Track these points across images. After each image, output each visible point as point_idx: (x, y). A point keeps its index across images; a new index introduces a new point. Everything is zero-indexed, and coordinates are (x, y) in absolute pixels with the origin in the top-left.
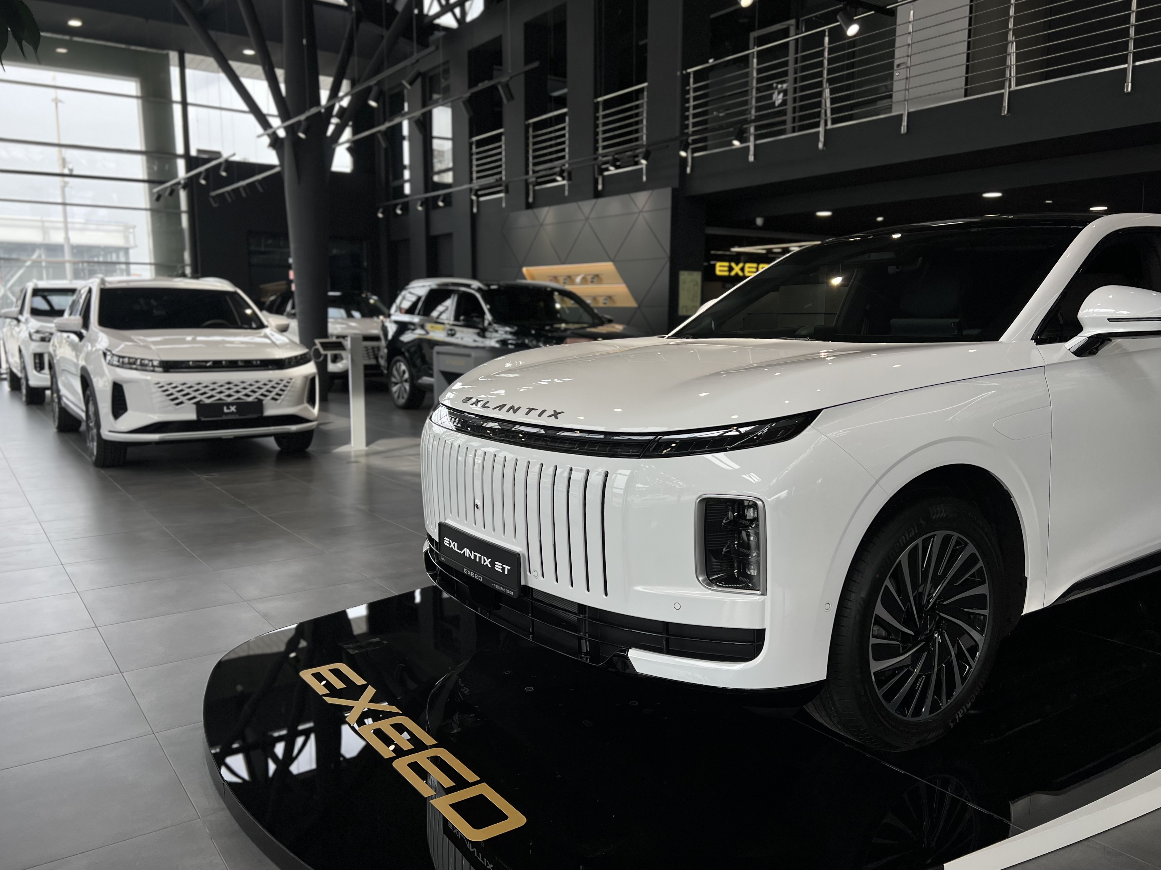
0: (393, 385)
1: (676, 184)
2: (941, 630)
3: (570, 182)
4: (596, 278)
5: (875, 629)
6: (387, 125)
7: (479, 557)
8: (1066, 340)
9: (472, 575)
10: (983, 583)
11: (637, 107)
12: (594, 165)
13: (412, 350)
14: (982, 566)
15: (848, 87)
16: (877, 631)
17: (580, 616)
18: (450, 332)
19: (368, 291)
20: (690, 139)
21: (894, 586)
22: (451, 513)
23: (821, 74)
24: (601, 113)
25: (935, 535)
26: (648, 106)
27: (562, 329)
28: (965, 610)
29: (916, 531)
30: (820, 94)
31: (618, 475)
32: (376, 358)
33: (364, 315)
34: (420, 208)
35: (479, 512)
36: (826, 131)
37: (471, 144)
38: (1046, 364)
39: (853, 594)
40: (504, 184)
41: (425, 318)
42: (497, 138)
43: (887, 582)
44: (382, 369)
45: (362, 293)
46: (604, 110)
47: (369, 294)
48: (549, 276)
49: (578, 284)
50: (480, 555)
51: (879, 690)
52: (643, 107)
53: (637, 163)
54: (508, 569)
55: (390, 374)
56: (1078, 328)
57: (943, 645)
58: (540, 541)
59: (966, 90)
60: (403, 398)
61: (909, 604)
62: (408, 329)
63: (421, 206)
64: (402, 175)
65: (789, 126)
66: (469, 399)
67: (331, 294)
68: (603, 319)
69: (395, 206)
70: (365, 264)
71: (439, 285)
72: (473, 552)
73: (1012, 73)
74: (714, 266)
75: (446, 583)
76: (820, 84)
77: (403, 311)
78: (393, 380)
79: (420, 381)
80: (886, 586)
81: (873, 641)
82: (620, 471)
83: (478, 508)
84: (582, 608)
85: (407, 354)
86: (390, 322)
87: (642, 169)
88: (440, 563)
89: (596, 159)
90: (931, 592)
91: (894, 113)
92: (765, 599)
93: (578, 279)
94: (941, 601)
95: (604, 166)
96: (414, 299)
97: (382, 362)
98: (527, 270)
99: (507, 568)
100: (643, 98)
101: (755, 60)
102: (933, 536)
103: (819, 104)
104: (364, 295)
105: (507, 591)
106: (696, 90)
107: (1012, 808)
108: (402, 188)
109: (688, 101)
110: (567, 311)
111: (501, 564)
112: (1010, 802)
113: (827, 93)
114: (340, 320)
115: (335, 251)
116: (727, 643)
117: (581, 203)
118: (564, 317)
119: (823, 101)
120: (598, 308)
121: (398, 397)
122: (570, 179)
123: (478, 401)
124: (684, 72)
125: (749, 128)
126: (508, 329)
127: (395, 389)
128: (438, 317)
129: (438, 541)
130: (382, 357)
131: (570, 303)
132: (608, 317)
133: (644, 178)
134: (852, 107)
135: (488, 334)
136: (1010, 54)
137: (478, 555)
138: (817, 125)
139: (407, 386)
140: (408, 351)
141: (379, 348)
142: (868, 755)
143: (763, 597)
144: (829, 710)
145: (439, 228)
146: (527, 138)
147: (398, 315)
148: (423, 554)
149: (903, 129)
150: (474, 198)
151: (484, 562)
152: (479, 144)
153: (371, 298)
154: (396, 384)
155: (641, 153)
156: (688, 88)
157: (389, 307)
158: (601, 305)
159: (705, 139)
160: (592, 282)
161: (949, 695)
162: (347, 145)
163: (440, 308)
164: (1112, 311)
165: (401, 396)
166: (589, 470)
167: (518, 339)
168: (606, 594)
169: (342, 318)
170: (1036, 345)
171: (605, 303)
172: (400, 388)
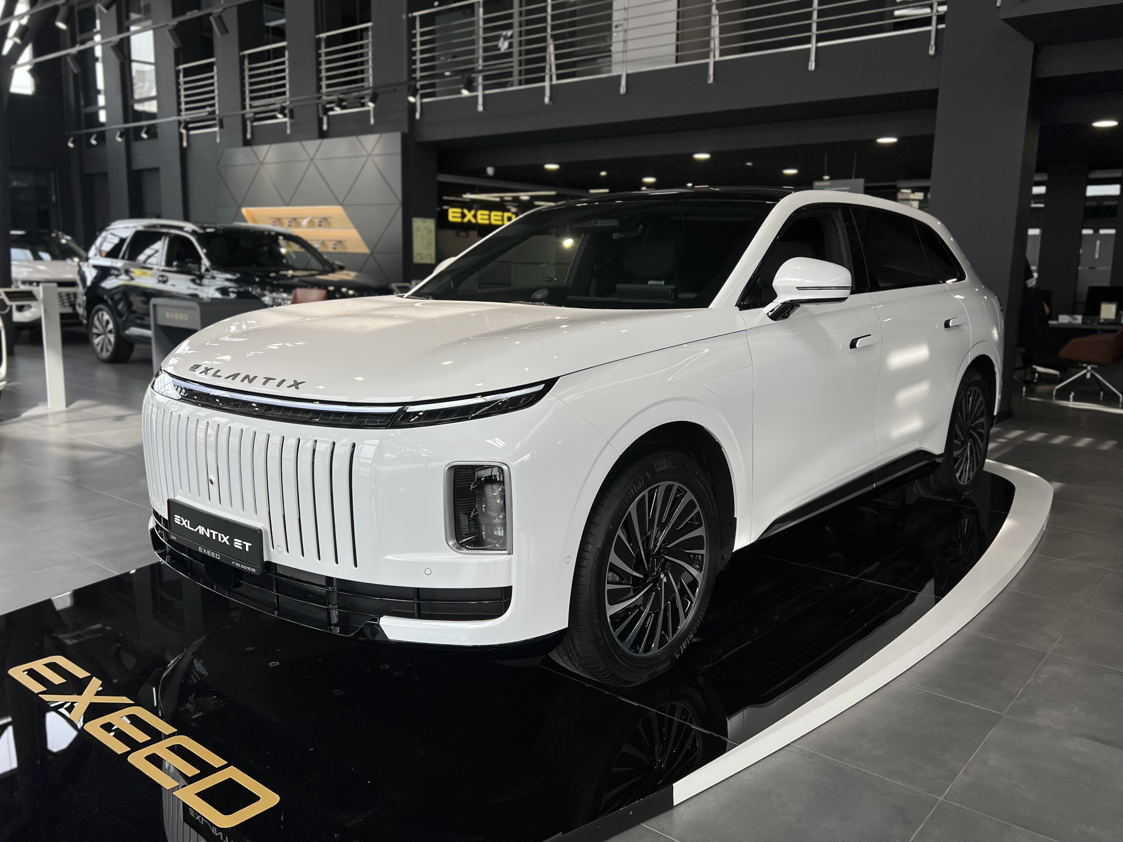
0: (95, 336)
1: (406, 130)
2: (666, 571)
3: (292, 121)
4: (324, 222)
5: (609, 575)
6: (78, 48)
7: (216, 534)
8: (764, 305)
9: (208, 553)
10: (700, 525)
11: (361, 47)
12: (318, 104)
13: (117, 297)
14: (699, 511)
15: (571, 45)
16: (611, 577)
17: (328, 589)
18: (161, 279)
19: (59, 230)
20: (418, 85)
21: (625, 535)
22: (181, 488)
23: (544, 30)
24: (323, 50)
25: (660, 485)
26: (373, 46)
27: (289, 276)
28: (686, 551)
29: (643, 484)
30: (544, 49)
31: (365, 445)
32: (73, 305)
33: (54, 257)
34: (119, 140)
35: (214, 488)
36: (552, 87)
37: (178, 73)
38: (748, 328)
39: (590, 545)
40: (217, 118)
41: (131, 262)
42: (209, 67)
43: (620, 532)
44: (81, 318)
45: (52, 232)
46: (326, 47)
47: (60, 233)
48: (272, 218)
49: (304, 228)
50: (217, 533)
51: (614, 632)
52: (368, 47)
53: (363, 105)
54: (249, 546)
55: (90, 324)
56: (773, 295)
57: (668, 583)
58: (284, 516)
59: (677, 57)
60: (107, 351)
61: (638, 549)
62: (111, 275)
63: (121, 136)
64: (96, 102)
65: (516, 78)
66: (197, 367)
67: (13, 232)
68: (335, 267)
69: (90, 135)
70: (54, 198)
71: (146, 227)
72: (208, 530)
73: (715, 44)
74: (446, 211)
75: (177, 561)
76: (544, 39)
77: (104, 254)
78: (95, 331)
79: (127, 332)
80: (618, 535)
81: (608, 587)
82: (367, 442)
83: (212, 483)
84: (329, 580)
85: (110, 302)
86: (88, 266)
87: (369, 111)
88: (170, 541)
89: (319, 98)
90: (657, 537)
91: (614, 74)
92: (511, 557)
93: (305, 222)
94: (666, 545)
95: (328, 106)
96: (116, 241)
97: (81, 311)
98: (247, 211)
99: (248, 544)
100: (368, 38)
101: (481, 10)
102: (657, 487)
103: (543, 59)
104: (53, 235)
105: (249, 568)
106: (422, 34)
107: (728, 722)
108: (96, 115)
109: (414, 45)
110: (294, 257)
111: (241, 541)
112: (727, 718)
113: (551, 49)
114: (25, 263)
115: (15, 183)
116: (476, 602)
117: (305, 143)
118: (291, 263)
119: (548, 56)
120: (328, 253)
121: (102, 350)
122: (292, 117)
123: (207, 370)
124: (410, 15)
125: (478, 77)
126: (229, 276)
127: (97, 341)
128: (145, 262)
129: (167, 518)
130: (80, 306)
131: (296, 247)
132: (337, 263)
133: (372, 121)
134: (574, 64)
135: (205, 281)
136: (713, 27)
137: (214, 533)
138: (542, 79)
139: (112, 337)
140: (112, 299)
141: (75, 295)
142: (606, 692)
143: (510, 556)
144: (571, 655)
145: (142, 161)
146: (242, 71)
147: (98, 259)
148: (149, 532)
149: (623, 90)
150: (184, 131)
151: (222, 540)
152: (188, 72)
153: (63, 238)
154: (98, 335)
155: (367, 94)
156: (414, 32)
157: (87, 249)
158: (330, 249)
159: (432, 86)
160: (320, 226)
161: (675, 630)
162: (29, 67)
163: (148, 252)
164: (800, 280)
165: (105, 349)
166: (335, 442)
167: (241, 287)
168: (356, 566)
169: (28, 261)
170: (740, 310)
171: (335, 248)
172: (104, 340)
